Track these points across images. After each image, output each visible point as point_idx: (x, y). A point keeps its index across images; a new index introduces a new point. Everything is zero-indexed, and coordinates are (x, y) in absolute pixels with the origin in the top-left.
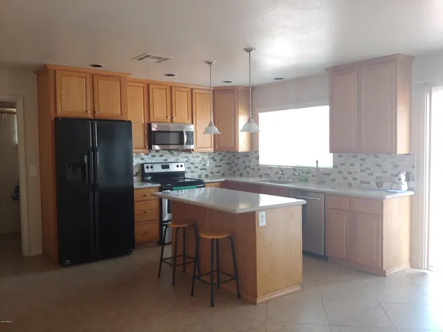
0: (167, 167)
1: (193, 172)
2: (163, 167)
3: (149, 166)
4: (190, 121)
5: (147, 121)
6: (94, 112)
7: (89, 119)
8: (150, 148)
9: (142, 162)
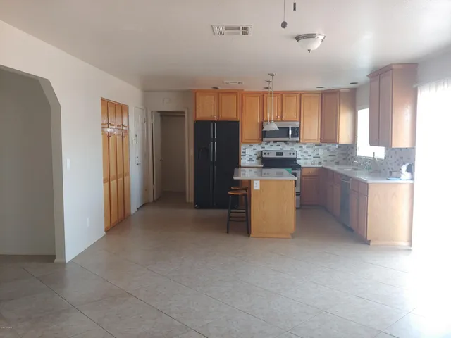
0: (281, 154)
1: (307, 159)
2: (278, 154)
3: (267, 152)
4: (298, 119)
5: (261, 120)
6: (218, 116)
7: (215, 121)
8: (262, 140)
9: (263, 149)
